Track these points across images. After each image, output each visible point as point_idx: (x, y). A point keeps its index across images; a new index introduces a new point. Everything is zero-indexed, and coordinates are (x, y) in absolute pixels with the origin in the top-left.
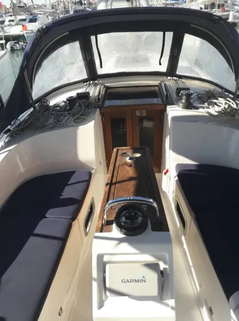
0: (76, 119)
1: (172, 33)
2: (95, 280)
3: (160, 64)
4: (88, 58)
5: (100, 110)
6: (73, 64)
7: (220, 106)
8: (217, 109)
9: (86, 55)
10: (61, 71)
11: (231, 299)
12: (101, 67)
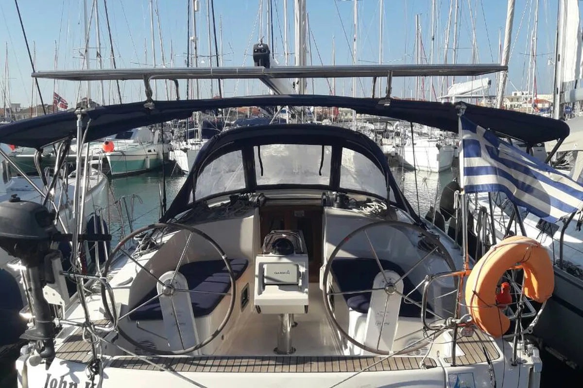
0: (237, 212)
1: (330, 148)
2: (257, 276)
3: (320, 174)
4: (249, 167)
5: (260, 209)
6: (233, 171)
7: (372, 208)
8: (369, 209)
9: (247, 164)
10: (220, 179)
11: (349, 300)
12: (262, 175)
